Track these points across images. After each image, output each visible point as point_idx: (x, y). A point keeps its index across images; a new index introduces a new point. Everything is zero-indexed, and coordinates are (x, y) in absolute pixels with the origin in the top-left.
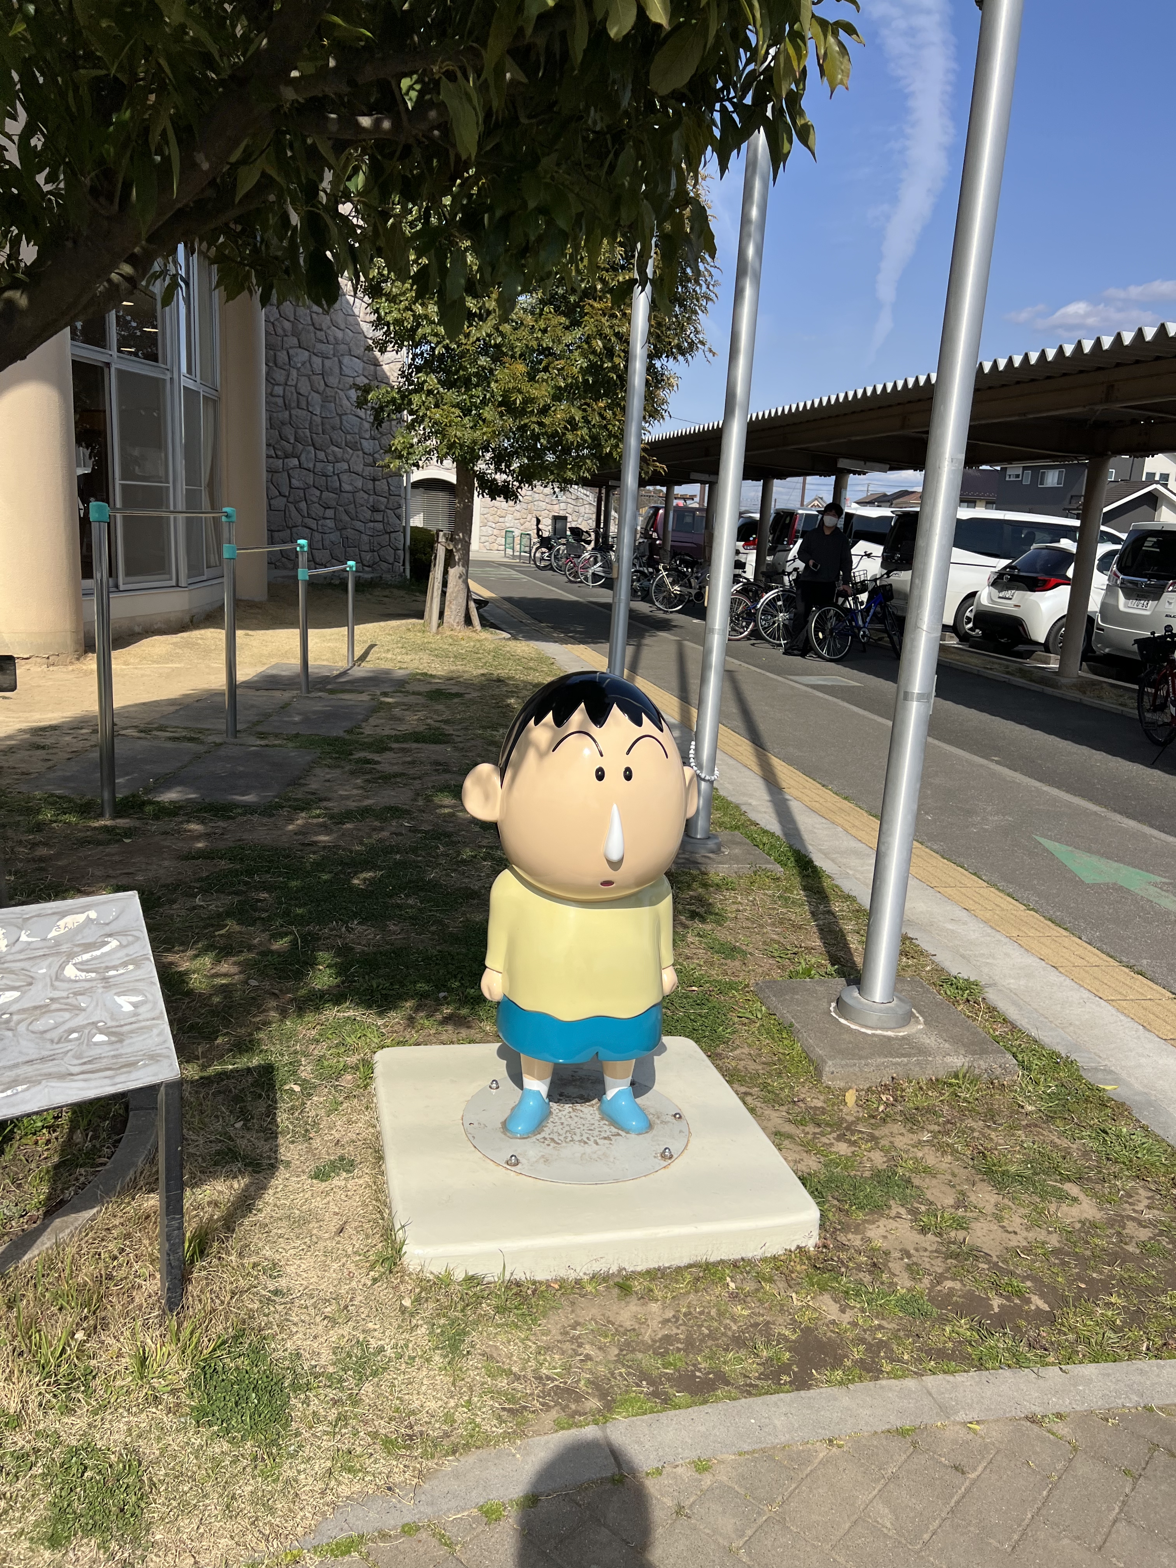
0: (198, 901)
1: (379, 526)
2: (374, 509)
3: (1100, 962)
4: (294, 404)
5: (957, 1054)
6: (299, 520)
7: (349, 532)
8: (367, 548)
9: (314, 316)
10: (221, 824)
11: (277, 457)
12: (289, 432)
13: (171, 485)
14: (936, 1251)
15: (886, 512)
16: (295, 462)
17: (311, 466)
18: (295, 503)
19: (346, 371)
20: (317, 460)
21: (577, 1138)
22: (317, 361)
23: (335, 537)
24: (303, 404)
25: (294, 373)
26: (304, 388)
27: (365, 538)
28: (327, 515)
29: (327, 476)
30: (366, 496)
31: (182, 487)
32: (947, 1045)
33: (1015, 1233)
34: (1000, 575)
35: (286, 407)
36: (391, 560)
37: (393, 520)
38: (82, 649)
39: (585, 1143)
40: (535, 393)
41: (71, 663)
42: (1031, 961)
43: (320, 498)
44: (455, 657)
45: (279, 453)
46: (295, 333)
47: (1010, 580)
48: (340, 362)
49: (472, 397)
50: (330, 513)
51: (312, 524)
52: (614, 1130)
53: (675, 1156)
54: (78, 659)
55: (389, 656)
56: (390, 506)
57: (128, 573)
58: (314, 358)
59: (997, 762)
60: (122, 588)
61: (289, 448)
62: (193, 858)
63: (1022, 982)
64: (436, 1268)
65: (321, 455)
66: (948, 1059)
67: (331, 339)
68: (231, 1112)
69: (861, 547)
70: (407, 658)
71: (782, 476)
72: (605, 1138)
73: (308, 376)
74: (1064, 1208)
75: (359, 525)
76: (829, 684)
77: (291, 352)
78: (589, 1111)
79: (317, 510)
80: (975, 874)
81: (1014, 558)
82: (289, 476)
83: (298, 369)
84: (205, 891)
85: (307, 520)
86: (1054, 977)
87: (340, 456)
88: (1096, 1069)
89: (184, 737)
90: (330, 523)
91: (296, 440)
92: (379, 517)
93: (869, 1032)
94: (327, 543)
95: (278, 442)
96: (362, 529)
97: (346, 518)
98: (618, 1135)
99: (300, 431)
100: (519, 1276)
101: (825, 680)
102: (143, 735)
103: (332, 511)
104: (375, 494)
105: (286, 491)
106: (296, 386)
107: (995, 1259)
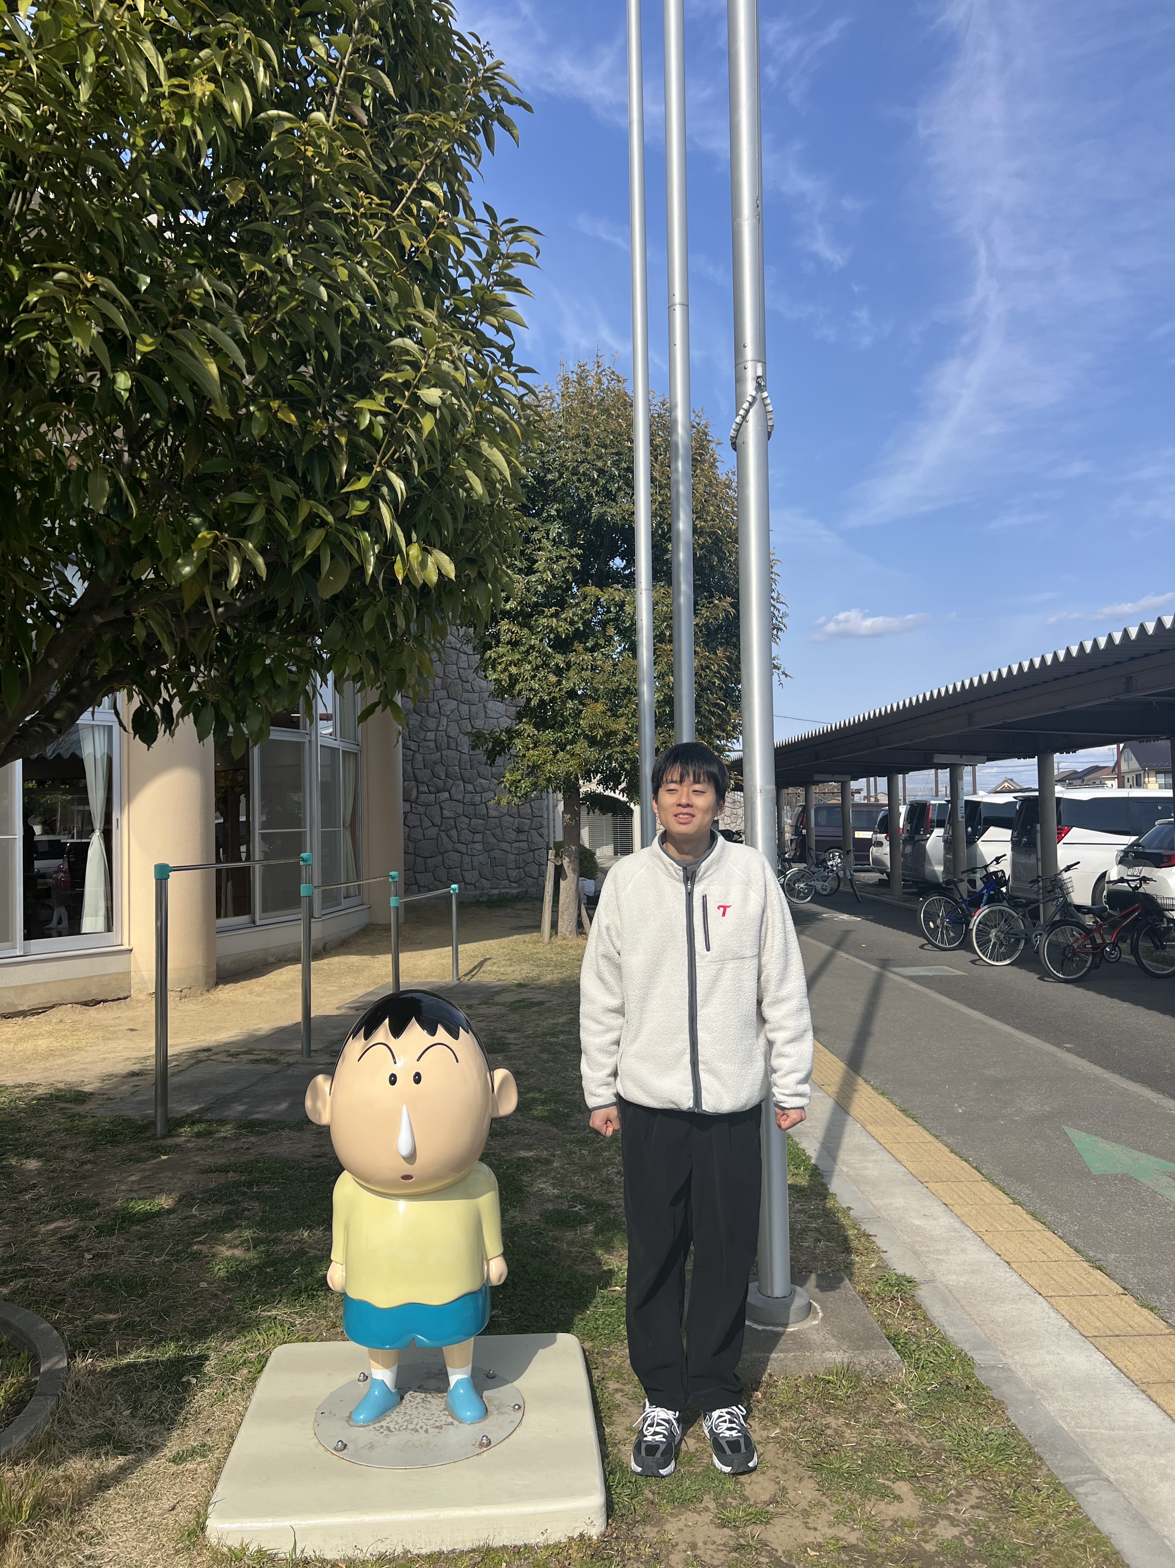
0: (194, 1211)
1: (524, 845)
2: (519, 831)
3: (1064, 1257)
4: (444, 746)
5: (838, 1348)
6: (450, 846)
7: (497, 853)
8: (512, 866)
9: (461, 671)
10: (253, 1139)
11: (430, 792)
12: (441, 771)
13: (308, 830)
14: (724, 1545)
15: (1008, 798)
16: (446, 795)
17: (460, 797)
18: (446, 831)
19: (490, 714)
20: (465, 792)
21: (410, 1427)
22: (464, 708)
23: (483, 858)
24: (453, 745)
25: (444, 721)
26: (453, 731)
27: (511, 857)
28: (476, 840)
29: (475, 805)
30: (511, 819)
31: (317, 829)
32: (833, 1341)
33: (815, 1529)
34: (1126, 853)
35: (438, 749)
36: (536, 875)
37: (536, 838)
38: (213, 981)
39: (417, 1431)
40: (615, 727)
41: (202, 994)
42: (987, 1256)
43: (469, 825)
44: (555, 966)
45: (431, 789)
46: (445, 687)
47: (1134, 858)
48: (485, 707)
49: (566, 733)
50: (478, 837)
51: (463, 848)
52: (450, 1419)
53: (493, 1444)
54: (208, 991)
55: (494, 969)
56: (534, 826)
57: (265, 909)
58: (461, 705)
59: (1068, 1050)
60: (258, 923)
61: (440, 783)
62: (212, 1171)
63: (964, 1279)
64: (234, 1542)
65: (470, 787)
66: (828, 1355)
67: (476, 688)
68: (126, 1401)
69: (993, 832)
70: (510, 970)
71: (905, 771)
72: (437, 1427)
73: (457, 721)
74: (882, 1506)
75: (504, 845)
76: (931, 974)
77: (441, 702)
78: (436, 1402)
79: (467, 836)
80: (976, 1168)
81: (1140, 833)
82: (441, 808)
83: (448, 716)
84: (204, 1202)
85: (456, 845)
86: (1003, 1273)
87: (486, 786)
88: (993, 1367)
89: (265, 1059)
90: (479, 846)
91: (447, 776)
92: (523, 837)
93: (760, 1328)
94: (476, 864)
95: (430, 780)
96: (508, 849)
97: (493, 840)
98: (452, 1424)
99: (450, 769)
100: (309, 1553)
101: (930, 970)
102: (229, 1059)
103: (480, 835)
104: (520, 816)
105: (438, 821)
106: (446, 731)
107: (780, 1553)
